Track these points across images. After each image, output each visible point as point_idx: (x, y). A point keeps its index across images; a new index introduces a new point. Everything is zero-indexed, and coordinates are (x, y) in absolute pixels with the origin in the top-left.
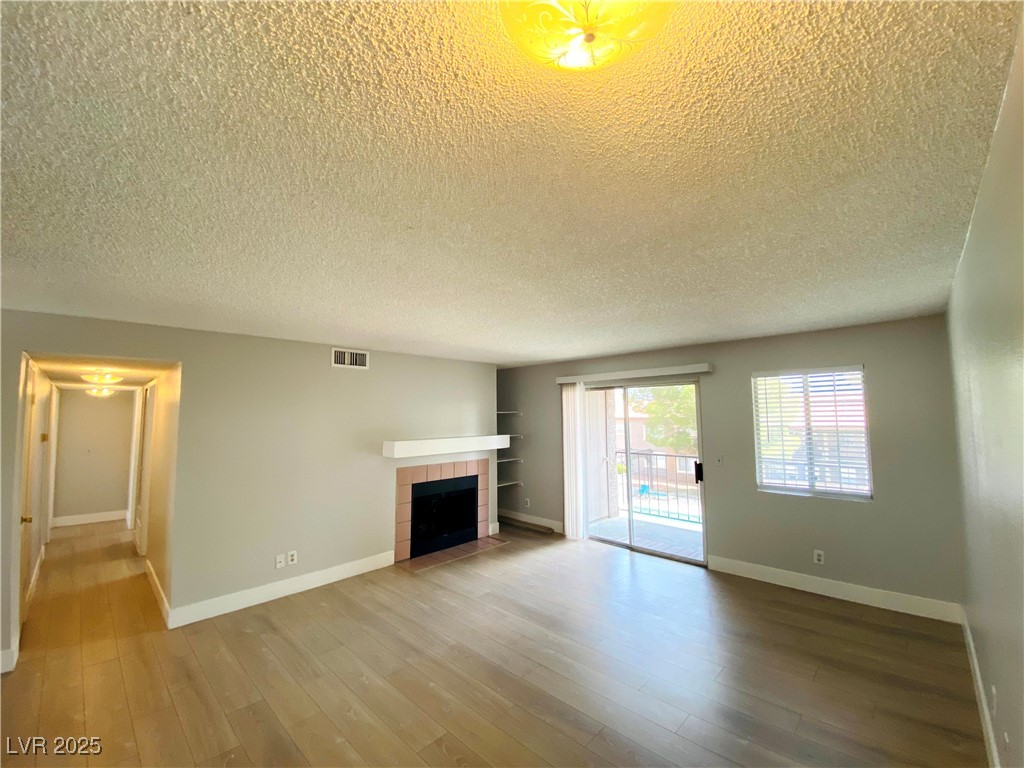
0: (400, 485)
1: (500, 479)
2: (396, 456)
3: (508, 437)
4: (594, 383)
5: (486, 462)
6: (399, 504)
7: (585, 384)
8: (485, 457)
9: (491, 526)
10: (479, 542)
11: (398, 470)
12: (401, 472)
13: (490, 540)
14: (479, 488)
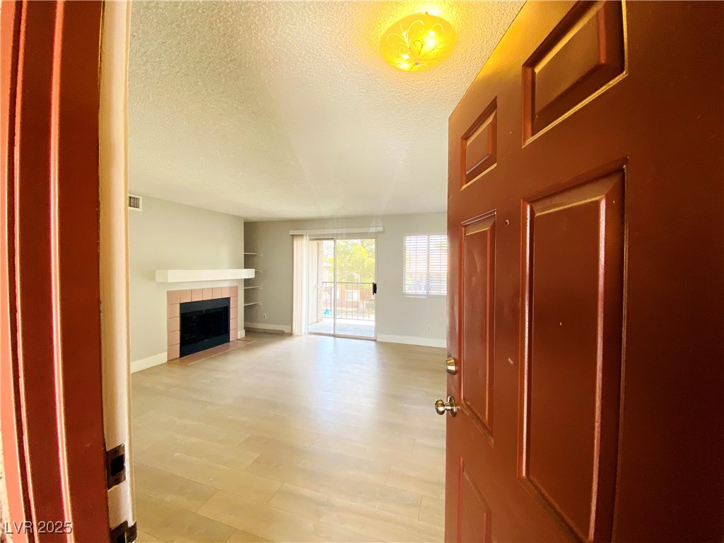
0: (170, 304)
1: (246, 301)
2: (169, 281)
3: (254, 270)
4: (316, 235)
5: (236, 288)
6: (170, 318)
7: (310, 236)
8: (235, 284)
9: (239, 333)
10: (231, 344)
11: (169, 293)
12: (170, 295)
13: (239, 342)
14: (231, 306)
